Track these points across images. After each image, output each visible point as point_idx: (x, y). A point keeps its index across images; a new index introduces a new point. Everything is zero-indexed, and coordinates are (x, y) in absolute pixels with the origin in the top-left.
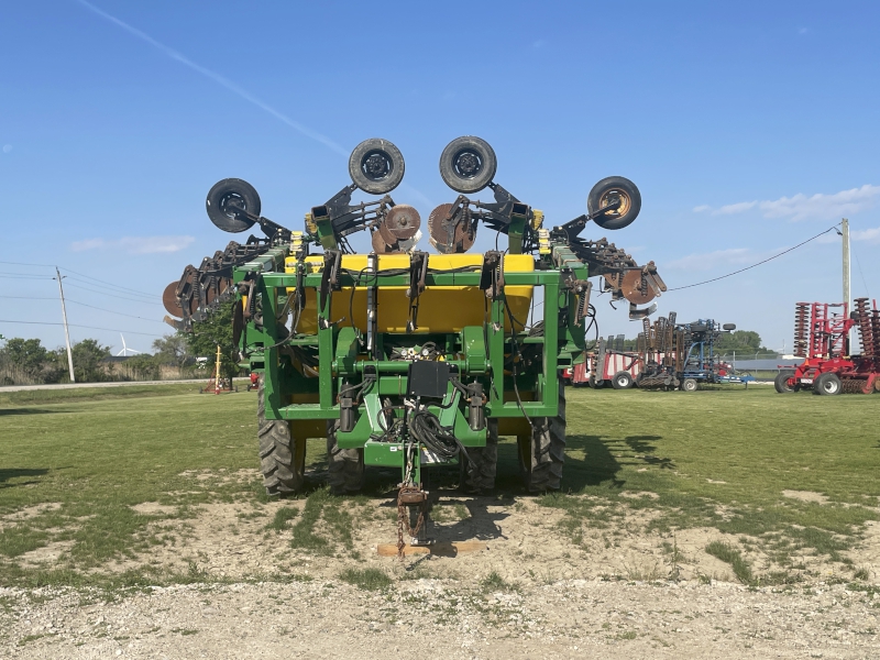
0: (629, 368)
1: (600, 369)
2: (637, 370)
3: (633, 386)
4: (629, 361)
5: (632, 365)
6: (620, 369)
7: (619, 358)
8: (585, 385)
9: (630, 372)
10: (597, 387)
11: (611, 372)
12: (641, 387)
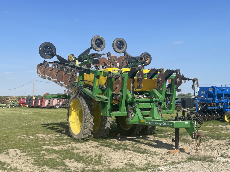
0: (59, 103)
1: (51, 103)
2: (61, 103)
3: (60, 108)
4: (59, 101)
5: (59, 102)
6: (56, 103)
7: (56, 100)
8: (45, 108)
9: (59, 104)
10: (49, 108)
11: (54, 104)
12: (62, 108)
